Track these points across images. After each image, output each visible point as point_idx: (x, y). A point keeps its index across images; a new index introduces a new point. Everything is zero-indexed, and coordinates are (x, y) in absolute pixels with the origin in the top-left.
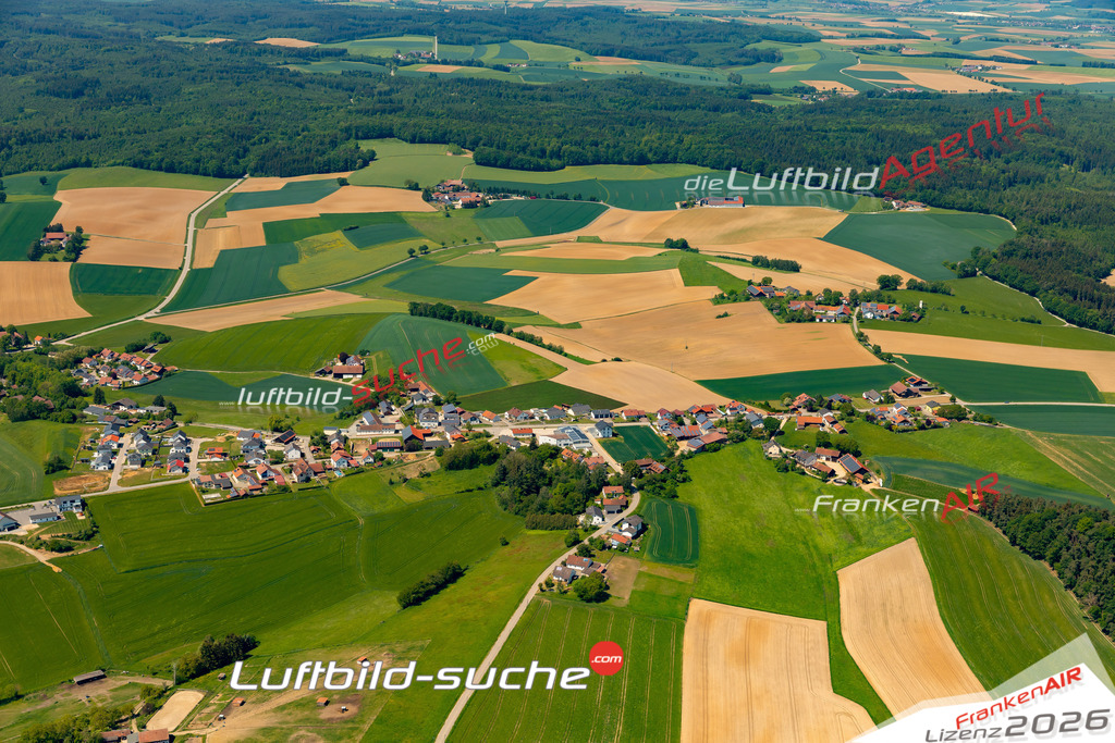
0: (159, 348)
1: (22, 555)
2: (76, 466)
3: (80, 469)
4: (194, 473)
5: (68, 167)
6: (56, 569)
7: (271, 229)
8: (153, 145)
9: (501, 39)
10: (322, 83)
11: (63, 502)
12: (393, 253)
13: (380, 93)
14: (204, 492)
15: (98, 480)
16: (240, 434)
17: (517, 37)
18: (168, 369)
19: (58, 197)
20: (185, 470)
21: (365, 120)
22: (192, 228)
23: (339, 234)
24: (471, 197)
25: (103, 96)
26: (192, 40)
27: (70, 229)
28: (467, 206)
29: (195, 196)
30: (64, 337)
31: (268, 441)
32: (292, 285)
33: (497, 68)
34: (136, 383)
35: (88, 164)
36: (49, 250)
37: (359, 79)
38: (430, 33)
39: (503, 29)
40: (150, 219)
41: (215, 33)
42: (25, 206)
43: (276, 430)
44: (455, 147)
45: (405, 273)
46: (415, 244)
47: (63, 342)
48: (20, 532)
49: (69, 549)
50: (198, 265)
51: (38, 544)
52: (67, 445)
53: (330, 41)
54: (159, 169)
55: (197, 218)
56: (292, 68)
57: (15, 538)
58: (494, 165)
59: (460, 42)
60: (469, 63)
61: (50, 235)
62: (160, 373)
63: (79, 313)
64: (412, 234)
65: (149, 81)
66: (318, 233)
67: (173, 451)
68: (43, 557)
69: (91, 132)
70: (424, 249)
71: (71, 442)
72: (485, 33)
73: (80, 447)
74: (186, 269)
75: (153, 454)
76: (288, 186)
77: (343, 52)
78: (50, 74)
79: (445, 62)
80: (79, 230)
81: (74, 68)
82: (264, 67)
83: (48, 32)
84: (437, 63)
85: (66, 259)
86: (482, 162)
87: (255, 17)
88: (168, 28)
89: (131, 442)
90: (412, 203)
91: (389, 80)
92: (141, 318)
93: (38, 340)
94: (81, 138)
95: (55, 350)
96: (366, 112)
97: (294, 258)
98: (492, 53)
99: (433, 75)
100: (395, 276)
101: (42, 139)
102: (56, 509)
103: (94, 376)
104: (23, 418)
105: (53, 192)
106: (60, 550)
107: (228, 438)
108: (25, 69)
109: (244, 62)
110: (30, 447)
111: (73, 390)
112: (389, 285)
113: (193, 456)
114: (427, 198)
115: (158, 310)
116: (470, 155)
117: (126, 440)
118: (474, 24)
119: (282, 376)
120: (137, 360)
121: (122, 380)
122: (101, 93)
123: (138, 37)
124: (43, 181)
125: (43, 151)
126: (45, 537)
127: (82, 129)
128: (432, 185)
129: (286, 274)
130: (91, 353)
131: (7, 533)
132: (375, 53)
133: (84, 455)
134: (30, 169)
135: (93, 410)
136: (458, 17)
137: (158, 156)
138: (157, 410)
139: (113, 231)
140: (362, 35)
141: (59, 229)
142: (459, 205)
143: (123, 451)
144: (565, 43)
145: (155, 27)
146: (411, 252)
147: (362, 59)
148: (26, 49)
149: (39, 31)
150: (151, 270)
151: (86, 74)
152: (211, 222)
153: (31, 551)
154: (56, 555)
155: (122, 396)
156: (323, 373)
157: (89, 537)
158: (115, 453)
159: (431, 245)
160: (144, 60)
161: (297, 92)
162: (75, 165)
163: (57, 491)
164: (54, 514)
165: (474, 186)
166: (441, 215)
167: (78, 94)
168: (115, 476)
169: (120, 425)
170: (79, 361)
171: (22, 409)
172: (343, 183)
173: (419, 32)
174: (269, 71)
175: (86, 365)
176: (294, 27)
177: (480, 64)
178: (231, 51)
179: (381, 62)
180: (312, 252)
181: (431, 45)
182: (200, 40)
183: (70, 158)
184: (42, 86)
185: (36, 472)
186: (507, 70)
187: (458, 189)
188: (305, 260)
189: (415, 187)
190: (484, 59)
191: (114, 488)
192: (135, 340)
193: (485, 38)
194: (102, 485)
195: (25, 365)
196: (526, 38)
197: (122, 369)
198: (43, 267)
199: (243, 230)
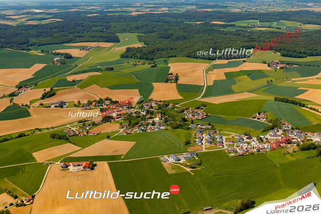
0: (204, 108)
1: (183, 169)
2: (192, 142)
3: (194, 144)
4: (226, 147)
5: (170, 57)
6: (192, 174)
7: (226, 74)
8: (191, 51)
9: (277, 20)
10: (231, 34)
11: (192, 153)
12: (263, 82)
13: (247, 36)
14: (230, 153)
15: (199, 147)
16: (236, 136)
17: (282, 20)
18: (209, 114)
19: (169, 65)
20: (223, 146)
21: (247, 44)
22: (205, 74)
23: (246, 76)
24: (282, 66)
25: (174, 38)
26: (194, 23)
27: (174, 74)
28: (281, 68)
29: (204, 65)
30: (178, 104)
31: (244, 138)
32: (236, 90)
33: (277, 28)
34: (200, 118)
35: (175, 56)
36: (170, 80)
37: (240, 32)
38: (257, 19)
39: (277, 18)
40: (194, 71)
41: (199, 21)
42: (162, 68)
43: (245, 135)
44: (274, 51)
45: (267, 88)
46: (269, 79)
47: (177, 105)
48: (181, 162)
49: (195, 168)
50: (209, 84)
51: (187, 166)
52: (189, 137)
53: (229, 22)
54: (194, 58)
55: (206, 71)
56: (222, 30)
57: (180, 164)
58: (287, 56)
59: (266, 22)
60: (270, 27)
61: (169, 76)
62: (206, 116)
63: (181, 97)
64: (266, 76)
65: (186, 34)
66: (240, 76)
67: (218, 140)
68: (188, 170)
69: (175, 48)
70: (271, 81)
71: (190, 135)
72: (272, 18)
73: (192, 137)
74: (206, 86)
75: (213, 141)
76: (229, 62)
77: (234, 25)
78: (160, 33)
79: (262, 27)
80: (177, 74)
81: (166, 31)
82: (215, 30)
83: (157, 22)
84: (260, 27)
85: (174, 82)
86: (283, 55)
87: (209, 16)
88: (186, 20)
89: (206, 137)
90: (265, 67)
91: (248, 33)
92: (196, 99)
93: (171, 105)
94: (172, 49)
95: (176, 108)
96: (246, 41)
97: (235, 83)
98: (275, 24)
99: (260, 31)
100: (264, 89)
101: (163, 50)
102: (190, 156)
103: (189, 116)
104: (176, 128)
105: (168, 64)
106: (193, 168)
107: (233, 137)
108: (154, 32)
109: (208, 28)
110: (179, 137)
111: (185, 120)
112: (263, 91)
113: (224, 141)
114: (269, 66)
115: (200, 97)
116: (279, 53)
117: (204, 135)
118: (268, 17)
119: (241, 118)
120: (199, 111)
121: (196, 117)
122: (174, 37)
123: (179, 22)
124: (165, 61)
125: (163, 53)
126: (188, 164)
127: (172, 47)
128: (270, 62)
129: (233, 87)
130: (186, 109)
131: (177, 162)
132: (242, 25)
133: (194, 140)
134: (160, 57)
135: (192, 126)
136: (263, 14)
137: (193, 54)
138: (210, 127)
139: (185, 75)
140: (238, 20)
141: (172, 74)
142: (278, 68)
143: (204, 139)
144: (296, 21)
145: (183, 20)
146: (268, 82)
147: (239, 27)
148: (153, 26)
149: (155, 21)
150: (196, 86)
151: (169, 32)
152: (210, 72)
153: (185, 168)
154: (191, 169)
155: (198, 122)
156: (254, 118)
157: (200, 165)
158: (202, 140)
159: (273, 80)
160: (183, 29)
161: (225, 36)
162: (172, 57)
163: (189, 150)
164: (189, 157)
165: (282, 62)
166: (274, 71)
167: (168, 38)
168: (204, 146)
169: (202, 131)
170: (184, 111)
171: (175, 126)
172: (244, 61)
173: (254, 19)
174: (216, 31)
175: (185, 112)
176: (219, 19)
177: (273, 28)
178: (205, 26)
179: (245, 27)
180: (240, 81)
181: (257, 22)
182: (195, 23)
183: (170, 55)
184: (159, 36)
185: (182, 145)
186: (280, 29)
187: (277, 63)
188: (238, 83)
189: (265, 63)
190: (273, 26)
191: (204, 150)
192: (197, 106)
193: (272, 20)
194: (200, 149)
195: (171, 112)
196: (284, 20)
197: (196, 114)
198: (169, 84)
199: (218, 75)
